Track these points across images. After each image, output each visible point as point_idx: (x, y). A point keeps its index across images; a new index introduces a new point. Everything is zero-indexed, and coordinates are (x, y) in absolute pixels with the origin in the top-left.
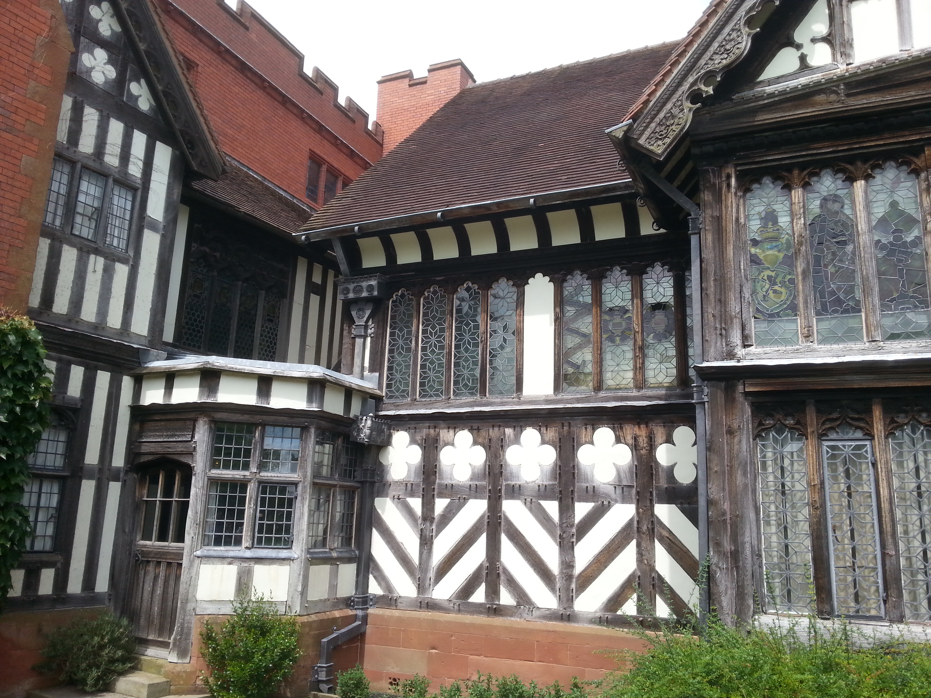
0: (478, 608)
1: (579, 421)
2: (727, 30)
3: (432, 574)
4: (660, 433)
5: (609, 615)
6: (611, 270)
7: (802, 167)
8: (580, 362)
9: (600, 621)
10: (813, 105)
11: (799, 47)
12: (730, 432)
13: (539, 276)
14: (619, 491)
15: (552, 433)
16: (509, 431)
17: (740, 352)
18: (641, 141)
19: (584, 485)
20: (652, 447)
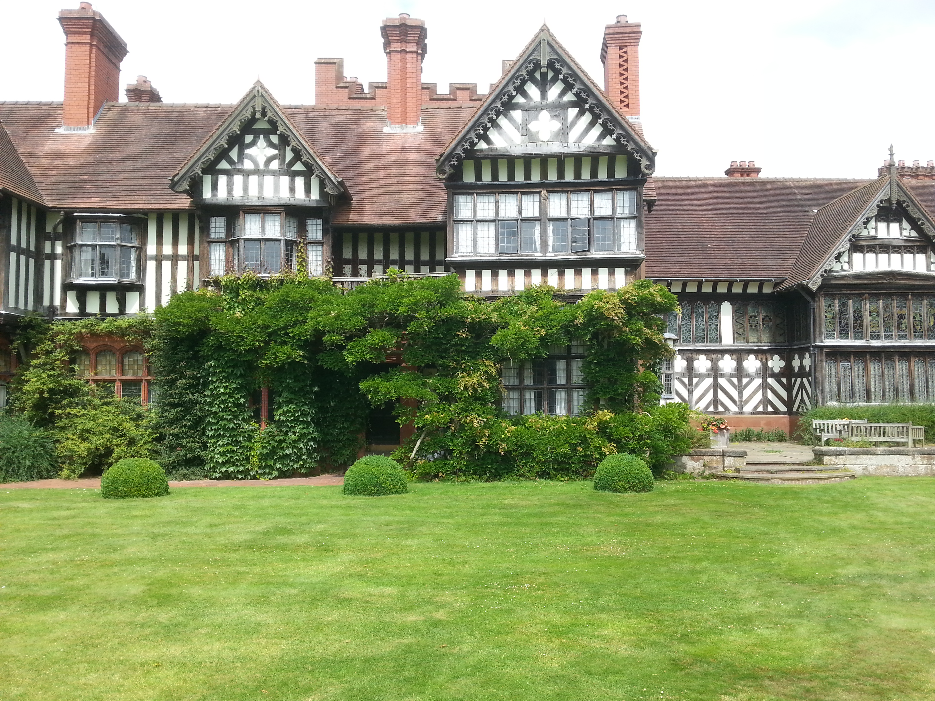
0: (711, 413)
1: (743, 353)
3: (693, 403)
4: (769, 357)
5: (754, 411)
8: (742, 333)
9: (751, 413)
10: (844, 280)
13: (726, 302)
14: (757, 375)
15: (734, 357)
16: (719, 356)
17: (824, 341)
19: (746, 373)
20: (767, 361)
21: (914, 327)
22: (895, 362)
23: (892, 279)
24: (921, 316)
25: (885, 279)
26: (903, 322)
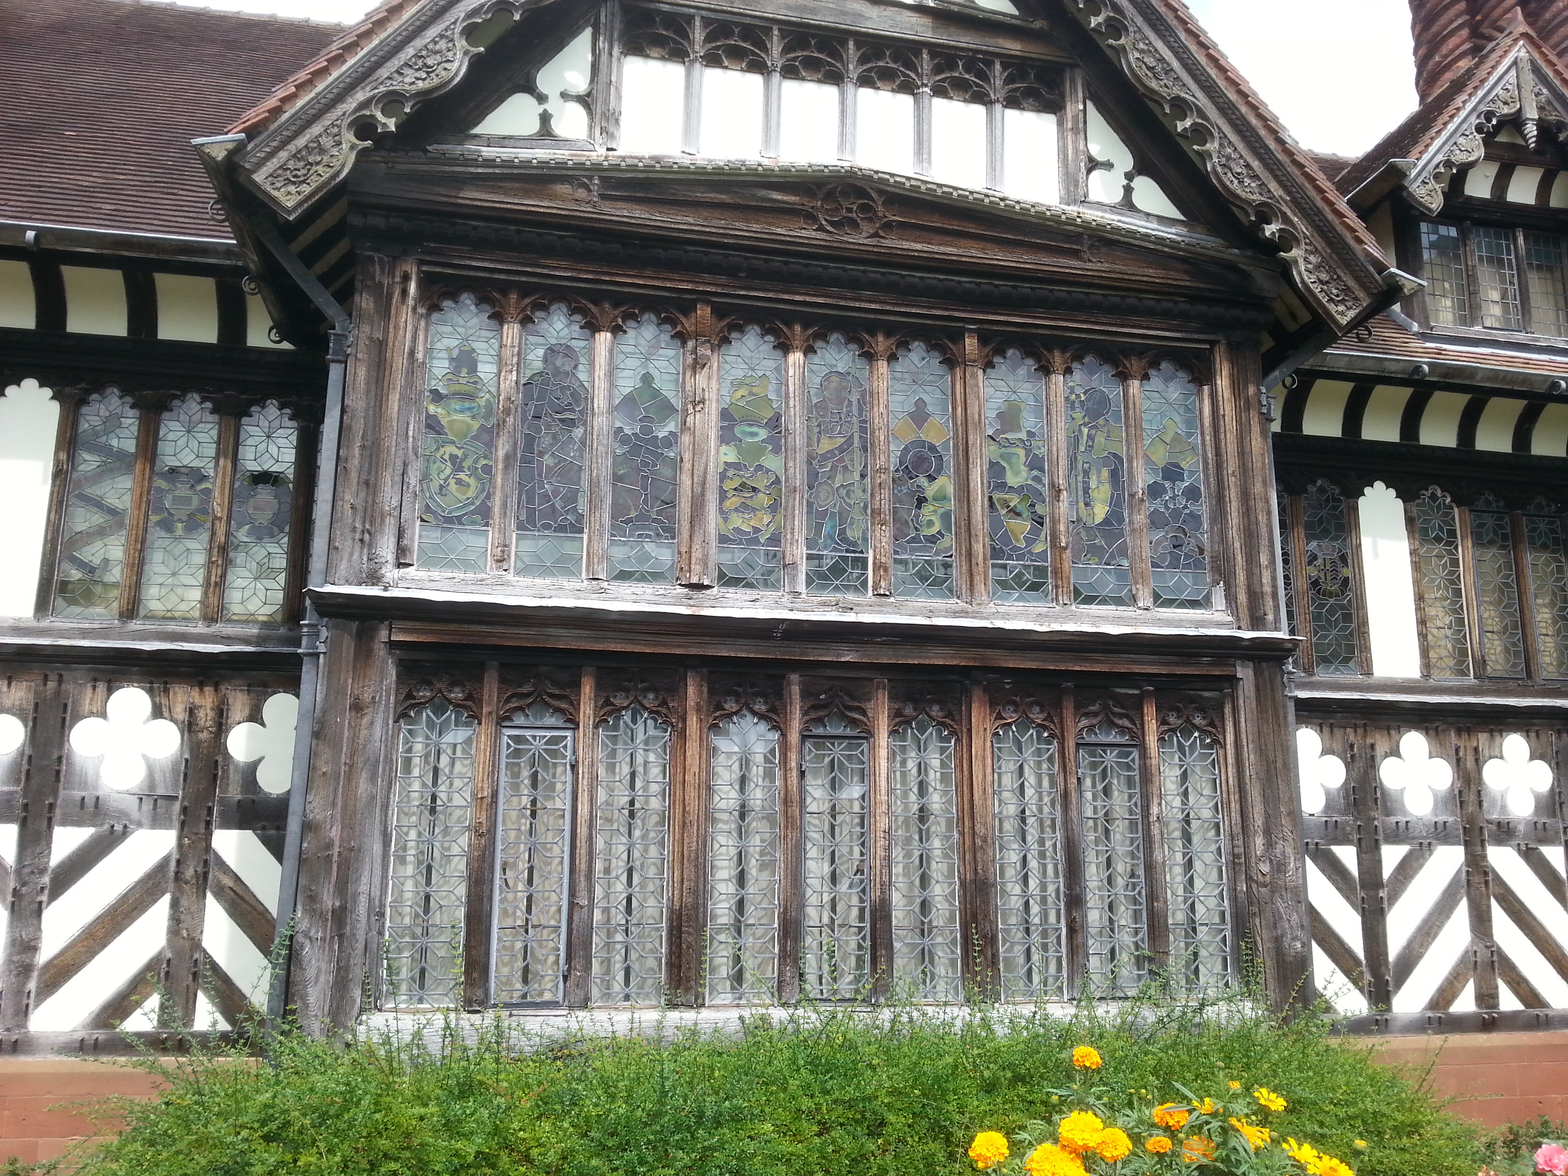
1: (81, 672)
2: (432, 32)
4: (239, 703)
5: (101, 1035)
6: (182, 398)
7: (525, 290)
8: (96, 561)
9: (82, 1047)
10: (551, 197)
11: (542, 98)
12: (357, 707)
13: (30, 384)
14: (147, 806)
15: (19, 693)
17: (390, 573)
18: (259, 177)
19: (77, 794)
20: (221, 727)
21: (996, 524)
22: (868, 734)
23: (854, 224)
24: (1035, 464)
25: (810, 217)
26: (931, 490)
